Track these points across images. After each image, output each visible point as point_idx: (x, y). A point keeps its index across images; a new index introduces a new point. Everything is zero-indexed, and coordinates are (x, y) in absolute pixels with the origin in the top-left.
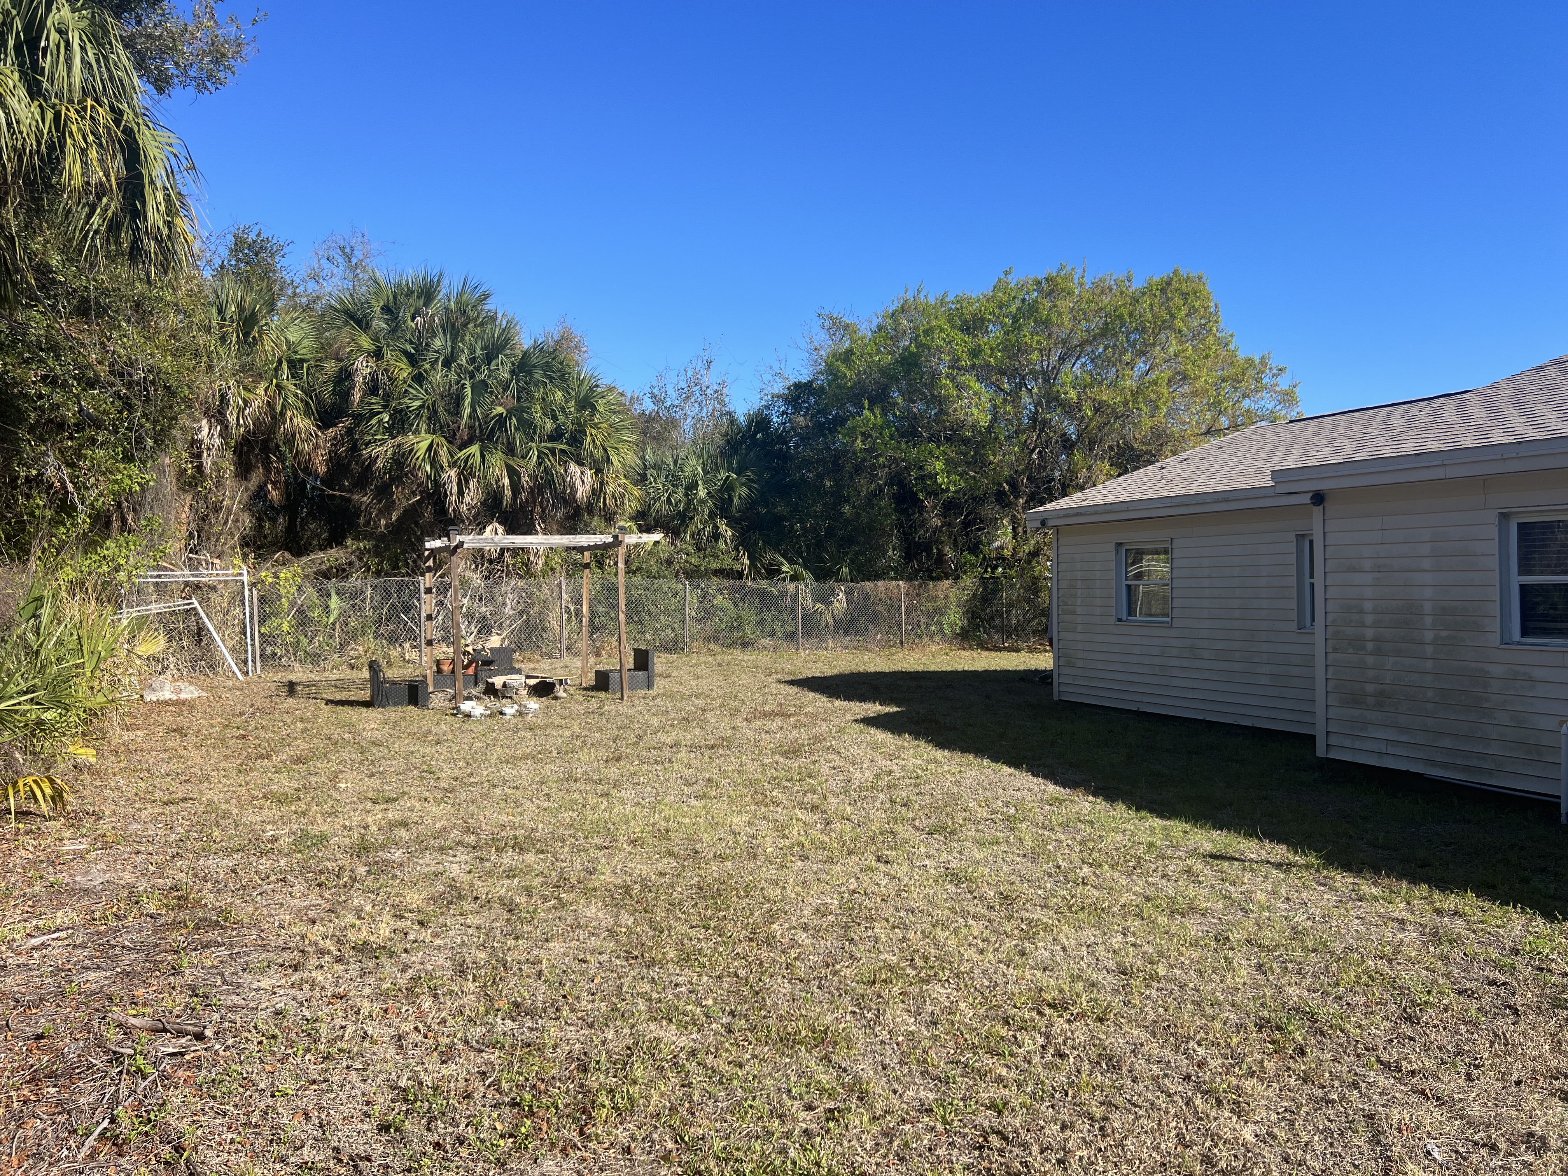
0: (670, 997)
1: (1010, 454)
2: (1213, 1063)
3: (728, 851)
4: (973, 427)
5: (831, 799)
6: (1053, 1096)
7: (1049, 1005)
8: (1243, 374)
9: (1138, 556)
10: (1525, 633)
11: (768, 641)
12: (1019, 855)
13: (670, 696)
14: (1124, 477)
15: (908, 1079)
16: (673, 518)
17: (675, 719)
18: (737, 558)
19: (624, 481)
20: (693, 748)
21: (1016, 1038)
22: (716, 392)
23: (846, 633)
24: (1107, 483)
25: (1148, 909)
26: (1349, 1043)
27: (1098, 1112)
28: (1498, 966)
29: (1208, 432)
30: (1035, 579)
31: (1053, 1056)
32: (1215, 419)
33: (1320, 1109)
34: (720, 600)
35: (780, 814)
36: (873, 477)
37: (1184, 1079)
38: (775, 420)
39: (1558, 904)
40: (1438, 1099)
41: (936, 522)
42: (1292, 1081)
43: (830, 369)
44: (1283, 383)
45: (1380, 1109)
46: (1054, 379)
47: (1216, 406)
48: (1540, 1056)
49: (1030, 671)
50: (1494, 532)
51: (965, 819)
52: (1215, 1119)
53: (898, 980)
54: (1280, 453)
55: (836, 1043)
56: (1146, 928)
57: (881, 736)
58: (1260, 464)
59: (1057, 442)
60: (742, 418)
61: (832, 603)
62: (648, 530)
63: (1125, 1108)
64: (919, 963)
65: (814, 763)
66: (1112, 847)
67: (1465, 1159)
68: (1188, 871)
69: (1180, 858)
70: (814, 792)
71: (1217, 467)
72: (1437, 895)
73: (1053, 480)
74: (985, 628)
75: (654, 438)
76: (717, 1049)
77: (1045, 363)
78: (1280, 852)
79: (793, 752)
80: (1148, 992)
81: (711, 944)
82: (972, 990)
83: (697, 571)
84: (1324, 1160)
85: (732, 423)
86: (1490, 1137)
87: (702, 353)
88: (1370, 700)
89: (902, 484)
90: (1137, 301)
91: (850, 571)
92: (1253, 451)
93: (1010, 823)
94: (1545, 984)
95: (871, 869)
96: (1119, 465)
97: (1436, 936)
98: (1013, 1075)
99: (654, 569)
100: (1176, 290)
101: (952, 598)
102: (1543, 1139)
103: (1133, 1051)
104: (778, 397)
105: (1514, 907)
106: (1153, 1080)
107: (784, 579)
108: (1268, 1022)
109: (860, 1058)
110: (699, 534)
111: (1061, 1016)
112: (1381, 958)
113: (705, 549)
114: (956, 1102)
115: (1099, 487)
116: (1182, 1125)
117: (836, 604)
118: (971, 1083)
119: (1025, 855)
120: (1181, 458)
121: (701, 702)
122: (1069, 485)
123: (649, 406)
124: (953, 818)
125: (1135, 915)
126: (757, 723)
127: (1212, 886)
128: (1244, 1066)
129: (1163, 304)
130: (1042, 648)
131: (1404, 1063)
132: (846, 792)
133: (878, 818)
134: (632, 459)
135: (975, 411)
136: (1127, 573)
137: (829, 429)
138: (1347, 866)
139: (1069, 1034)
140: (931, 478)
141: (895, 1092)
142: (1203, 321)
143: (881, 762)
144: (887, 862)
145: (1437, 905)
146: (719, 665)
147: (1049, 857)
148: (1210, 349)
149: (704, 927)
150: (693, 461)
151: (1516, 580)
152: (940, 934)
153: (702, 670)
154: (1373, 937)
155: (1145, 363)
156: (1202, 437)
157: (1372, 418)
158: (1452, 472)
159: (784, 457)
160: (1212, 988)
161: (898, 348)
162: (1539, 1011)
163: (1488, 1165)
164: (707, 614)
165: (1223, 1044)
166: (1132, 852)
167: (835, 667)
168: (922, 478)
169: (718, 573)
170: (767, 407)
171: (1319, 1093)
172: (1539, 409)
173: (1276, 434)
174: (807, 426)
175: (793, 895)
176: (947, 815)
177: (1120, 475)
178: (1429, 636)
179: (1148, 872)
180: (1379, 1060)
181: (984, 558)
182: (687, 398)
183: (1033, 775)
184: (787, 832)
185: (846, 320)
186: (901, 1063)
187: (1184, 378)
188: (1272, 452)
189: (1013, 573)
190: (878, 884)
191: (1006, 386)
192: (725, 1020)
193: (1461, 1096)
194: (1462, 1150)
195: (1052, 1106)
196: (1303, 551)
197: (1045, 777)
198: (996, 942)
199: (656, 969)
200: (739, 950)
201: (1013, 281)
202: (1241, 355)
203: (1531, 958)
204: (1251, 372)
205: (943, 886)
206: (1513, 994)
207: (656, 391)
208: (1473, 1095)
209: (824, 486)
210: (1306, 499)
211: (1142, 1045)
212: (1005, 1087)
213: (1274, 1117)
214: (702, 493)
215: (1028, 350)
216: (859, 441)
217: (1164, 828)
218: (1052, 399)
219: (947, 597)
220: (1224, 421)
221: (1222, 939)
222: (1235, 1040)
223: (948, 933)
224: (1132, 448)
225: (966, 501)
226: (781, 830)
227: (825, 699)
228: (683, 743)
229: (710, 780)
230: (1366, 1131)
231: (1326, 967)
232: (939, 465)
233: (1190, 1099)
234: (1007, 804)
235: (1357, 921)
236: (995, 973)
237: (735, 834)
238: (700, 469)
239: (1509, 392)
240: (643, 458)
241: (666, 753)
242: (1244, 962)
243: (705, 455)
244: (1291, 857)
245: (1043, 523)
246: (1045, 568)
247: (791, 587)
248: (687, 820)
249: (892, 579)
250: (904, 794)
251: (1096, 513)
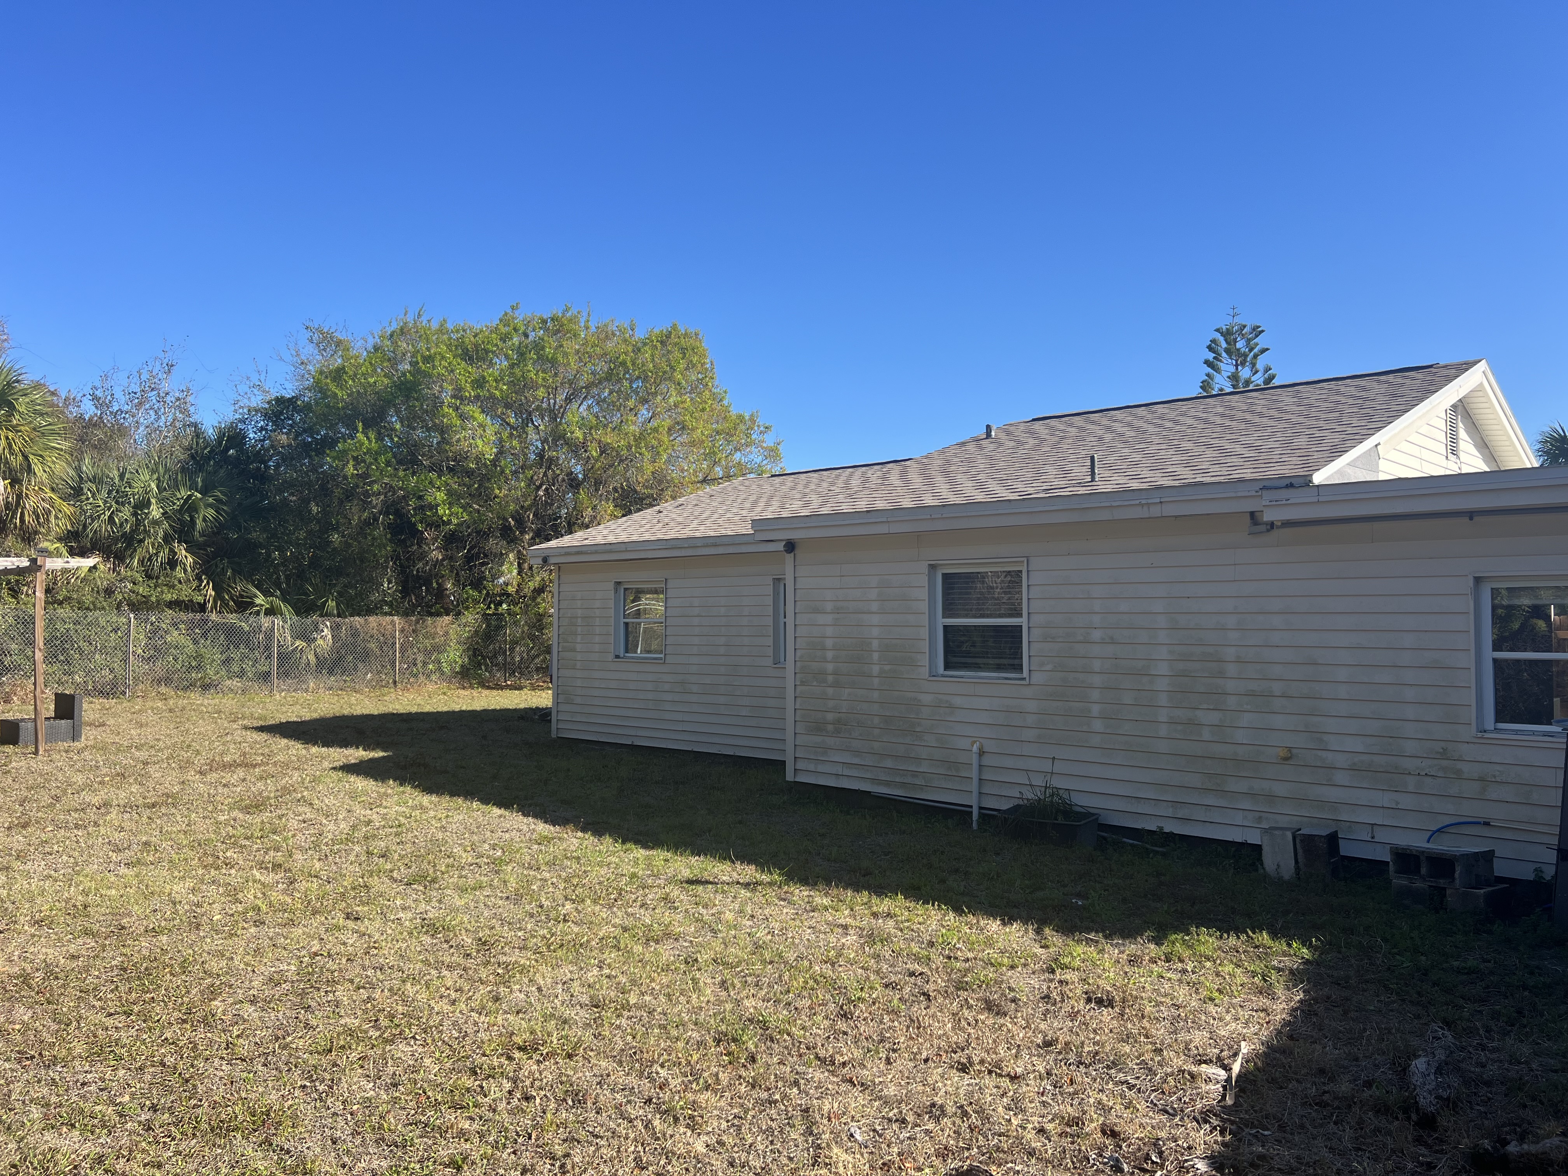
0: (74, 1099)
1: (516, 489)
2: (673, 1083)
3: (163, 924)
4: (478, 459)
5: (298, 856)
6: (516, 1142)
7: (520, 1049)
8: (735, 429)
9: (638, 594)
10: (947, 667)
11: (236, 683)
12: (501, 898)
13: (102, 748)
14: (624, 519)
15: (361, 1150)
16: (116, 540)
17: (106, 775)
18: (198, 589)
19: (50, 494)
20: (127, 807)
21: (482, 1087)
22: (178, 399)
23: (331, 672)
24: (608, 524)
25: (625, 940)
26: (793, 1045)
27: (559, 1150)
28: (918, 959)
29: (705, 481)
30: (540, 617)
31: (519, 1100)
32: (711, 468)
33: (765, 1110)
34: (175, 636)
35: (234, 876)
36: (365, 505)
37: (645, 1103)
38: (251, 436)
39: (966, 899)
40: (863, 1084)
41: (436, 555)
42: (743, 1089)
43: (318, 387)
44: (769, 440)
45: (815, 1101)
46: (561, 418)
47: (711, 456)
48: (944, 1034)
49: (531, 709)
50: (924, 581)
51: (448, 866)
52: (671, 1136)
53: (358, 1044)
54: (762, 504)
55: (279, 1123)
56: (621, 958)
57: (360, 783)
58: (744, 513)
59: (563, 480)
60: (211, 431)
61: (315, 639)
62: (83, 553)
63: (587, 1142)
64: (384, 1022)
65: (280, 817)
66: (596, 881)
67: (880, 1136)
68: (665, 898)
69: (659, 886)
70: (277, 849)
71: (707, 513)
72: (875, 900)
73: (560, 517)
74: (486, 665)
75: (95, 447)
76: (131, 1151)
77: (552, 401)
78: (749, 872)
79: (256, 806)
80: (618, 1022)
81: (133, 1032)
82: (440, 1043)
83: (145, 603)
84: (764, 1158)
85: (198, 436)
86: (901, 1112)
87: (162, 355)
88: (830, 727)
89: (398, 514)
90: (639, 350)
91: (338, 605)
92: (739, 501)
93: (496, 866)
94: (952, 970)
95: (338, 928)
96: (622, 507)
97: (871, 938)
98: (476, 1126)
99: (88, 599)
100: (676, 344)
101: (453, 635)
102: (942, 1107)
103: (599, 1083)
104: (256, 411)
105: (933, 905)
106: (616, 1108)
107: (258, 613)
108: (726, 1035)
109: (306, 1135)
110: (150, 559)
111: (531, 1058)
112: (826, 962)
113: (158, 578)
114: (412, 1165)
115: (602, 526)
116: (640, 1148)
117: (320, 642)
118: (430, 1142)
119: (508, 898)
120: (677, 504)
121: (142, 755)
122: (575, 523)
123: (89, 409)
124: (435, 866)
125: (612, 947)
126: (213, 777)
127: (687, 911)
128: (701, 1081)
129: (663, 355)
130: (545, 685)
131: (837, 1057)
132: (316, 846)
133: (352, 871)
134: (62, 469)
135: (480, 443)
136: (625, 611)
137: (316, 450)
138: (806, 881)
139: (537, 1075)
140: (431, 510)
141: (344, 1166)
142: (700, 376)
143: (360, 812)
144: (357, 919)
145: (875, 909)
146: (171, 710)
147: (532, 897)
148: (706, 403)
149: (125, 1013)
150: (145, 476)
151: (942, 621)
152: (410, 989)
153: (149, 717)
154: (821, 944)
155: (648, 410)
156: (698, 485)
157: (837, 477)
158: (895, 528)
159: (262, 477)
160: (680, 1010)
161: (397, 371)
162: (946, 994)
163: (898, 1138)
164: (155, 653)
165: (684, 1062)
166: (614, 884)
167: (316, 710)
168: (422, 508)
169: (171, 605)
170: (243, 421)
171: (765, 1095)
172: (960, 478)
173: (759, 486)
174: (289, 446)
175: (242, 966)
176: (429, 863)
177: (624, 516)
178: (876, 669)
179: (628, 903)
180: (817, 1057)
181: (488, 594)
182: (140, 404)
183: (524, 815)
184: (240, 896)
185: (339, 336)
186: (355, 1133)
187: (683, 428)
188: (755, 503)
189: (517, 609)
190: (344, 944)
191: (512, 421)
192: (143, 1118)
193: (881, 1079)
194: (878, 1128)
195: (514, 1153)
196: (778, 594)
197: (535, 816)
198: (469, 990)
199: (59, 1068)
200: (168, 1034)
201: (520, 317)
202: (734, 412)
203: (943, 948)
204: (742, 427)
205: (417, 938)
206: (927, 982)
207: (99, 393)
208: (890, 1077)
209: (310, 511)
210: (780, 547)
211: (608, 1075)
212: (466, 1140)
213: (724, 1125)
214: (155, 512)
215: (535, 387)
216: (350, 466)
217: (648, 858)
218: (558, 437)
219: (447, 633)
220: (719, 471)
221: (691, 962)
222: (695, 1057)
223: (418, 987)
224: (635, 491)
225: (469, 535)
226: (233, 894)
227: (300, 746)
228: (115, 802)
229: (147, 844)
230: (801, 1125)
231: (780, 976)
232: (441, 496)
233: (650, 1121)
234: (494, 847)
235: (809, 931)
236: (466, 1023)
237: (174, 904)
238: (153, 485)
239: (939, 462)
240: (78, 470)
241: (92, 814)
242: (709, 981)
243: (161, 470)
244: (758, 876)
245: (545, 560)
246: (548, 605)
247: (266, 622)
248: (114, 892)
249: (386, 614)
250: (383, 844)
251: (596, 552)
